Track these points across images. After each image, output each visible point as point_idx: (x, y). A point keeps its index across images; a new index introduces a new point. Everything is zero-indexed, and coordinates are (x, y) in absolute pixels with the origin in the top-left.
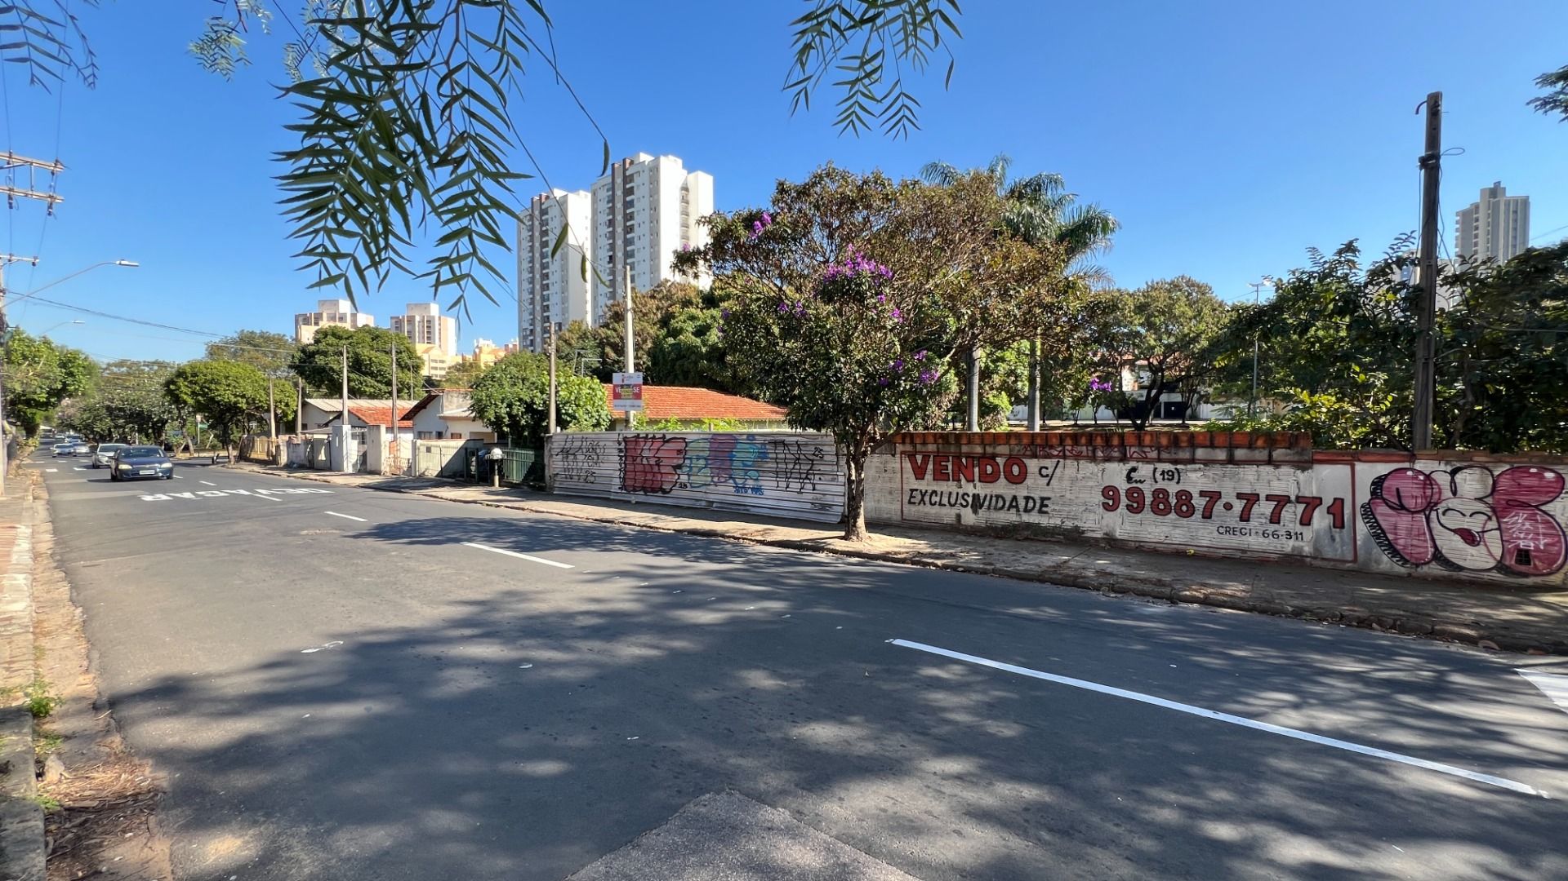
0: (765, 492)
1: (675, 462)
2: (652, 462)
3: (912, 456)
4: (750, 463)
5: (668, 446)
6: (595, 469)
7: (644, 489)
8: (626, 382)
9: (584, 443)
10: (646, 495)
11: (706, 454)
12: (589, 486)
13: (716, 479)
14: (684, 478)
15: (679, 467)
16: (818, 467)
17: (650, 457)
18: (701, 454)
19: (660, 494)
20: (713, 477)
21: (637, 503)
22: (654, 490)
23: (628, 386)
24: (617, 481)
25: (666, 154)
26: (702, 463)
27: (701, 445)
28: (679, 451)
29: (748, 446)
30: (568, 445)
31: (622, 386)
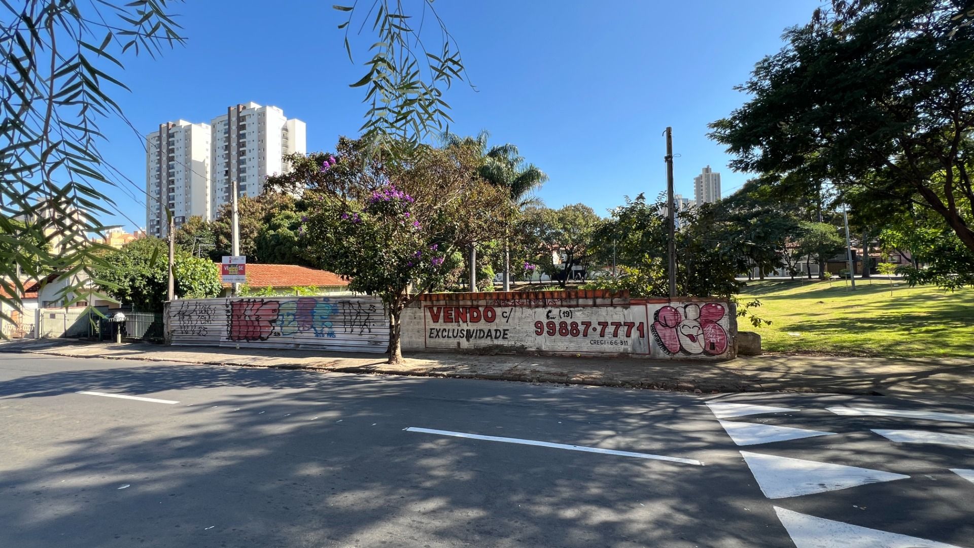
0: (337, 336)
1: (271, 318)
2: (253, 318)
3: (431, 309)
4: (325, 317)
5: (265, 307)
6: (207, 325)
7: (246, 338)
8: (232, 263)
9: (198, 307)
10: (248, 342)
11: (294, 312)
12: (202, 338)
13: (301, 329)
14: (278, 329)
15: (274, 321)
16: (372, 317)
17: (251, 316)
18: (290, 312)
19: (259, 341)
20: (299, 327)
21: (241, 348)
22: (254, 339)
23: (235, 265)
24: (225, 334)
25: (271, 105)
26: (291, 317)
27: (291, 305)
28: (274, 310)
29: (324, 305)
30: (184, 309)
31: (230, 266)
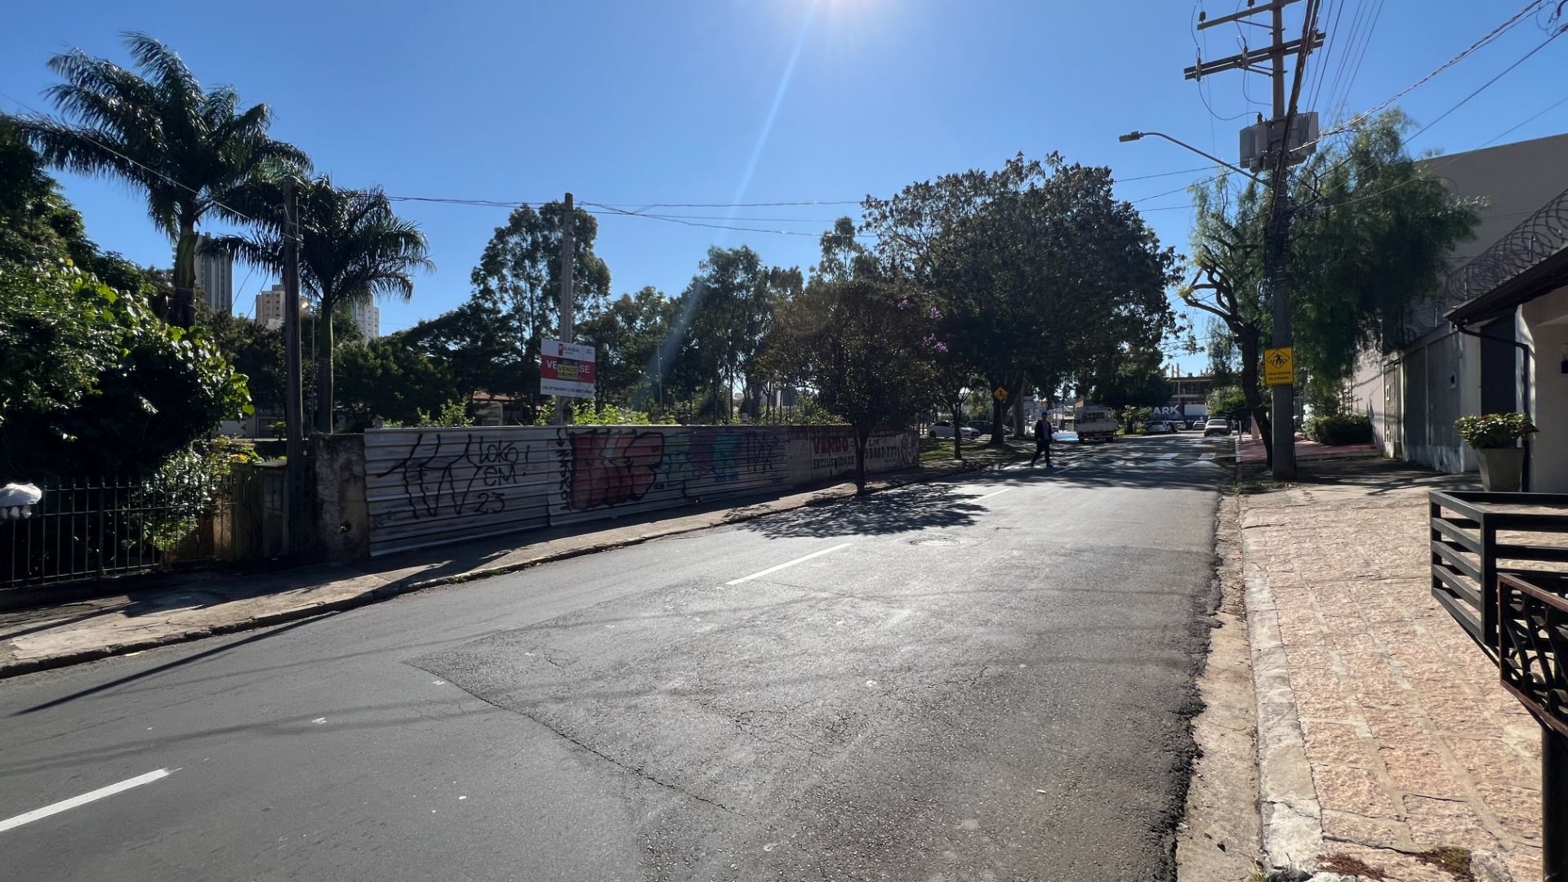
0: (740, 477)
1: (651, 461)
2: (620, 463)
3: (813, 439)
4: (727, 454)
5: (638, 443)
6: (507, 488)
7: (605, 501)
8: (565, 356)
9: (474, 448)
10: (612, 507)
11: (686, 449)
12: (487, 520)
13: (697, 473)
14: (661, 478)
15: (657, 465)
17: (615, 459)
18: (681, 449)
19: (630, 502)
20: (694, 471)
22: (620, 499)
23: (572, 362)
24: (557, 500)
26: (682, 458)
27: (680, 439)
28: (655, 448)
29: (726, 438)
30: (420, 453)
31: (560, 361)
